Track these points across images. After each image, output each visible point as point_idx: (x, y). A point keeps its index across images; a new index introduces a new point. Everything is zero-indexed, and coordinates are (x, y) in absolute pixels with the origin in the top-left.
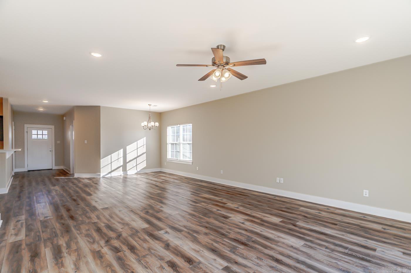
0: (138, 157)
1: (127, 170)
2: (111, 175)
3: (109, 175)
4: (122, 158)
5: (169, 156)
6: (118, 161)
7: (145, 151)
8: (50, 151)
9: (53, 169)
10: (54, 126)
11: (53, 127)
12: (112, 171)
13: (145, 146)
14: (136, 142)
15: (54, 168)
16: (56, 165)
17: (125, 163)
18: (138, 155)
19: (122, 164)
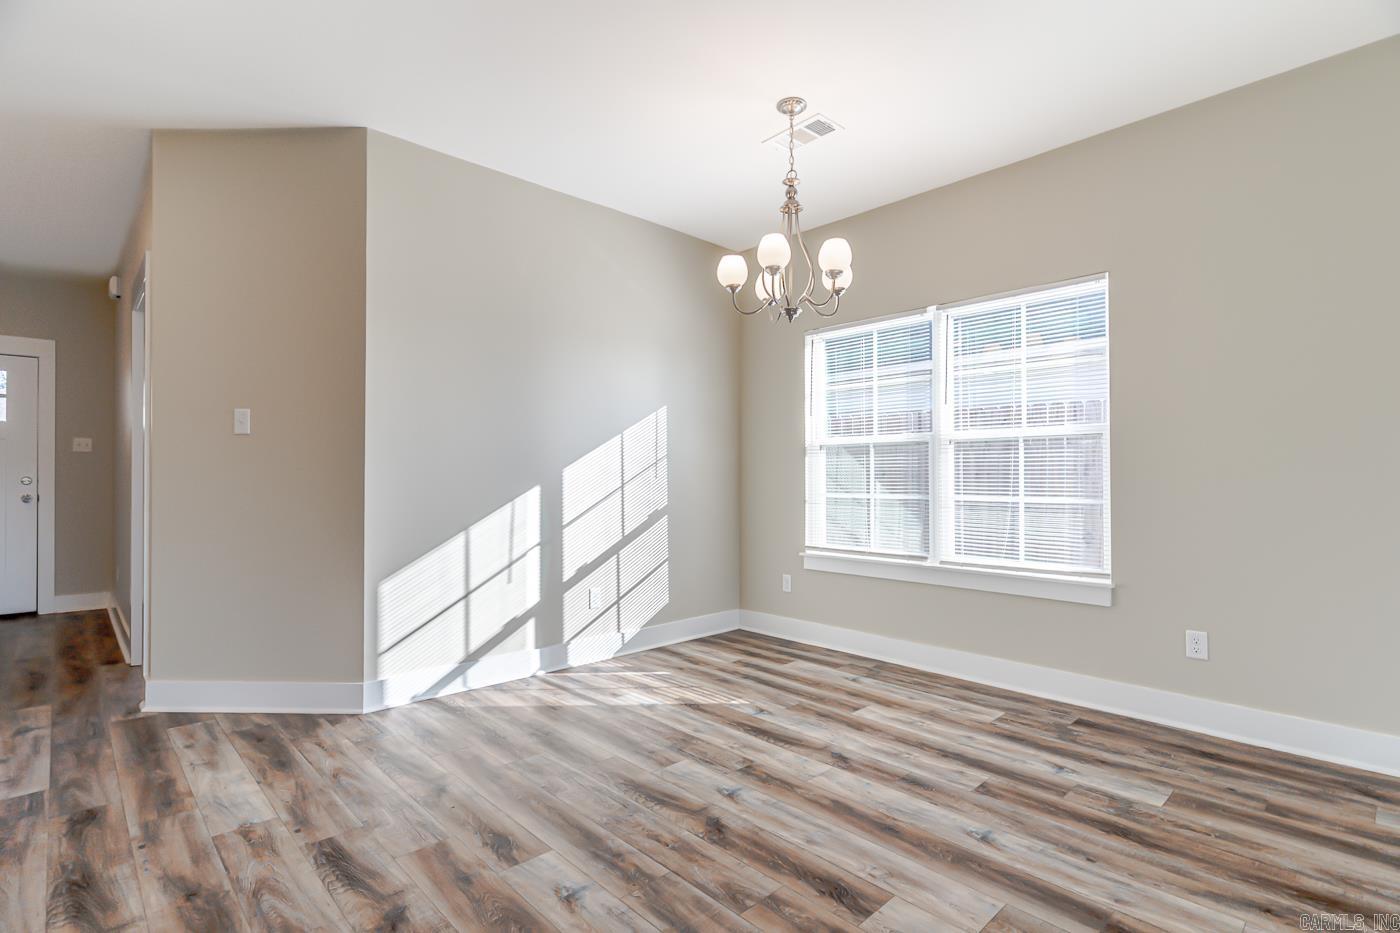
0: (626, 540)
1: (568, 632)
2: (465, 683)
3: (456, 687)
4: (537, 551)
5: (818, 532)
6: (509, 581)
7: (663, 502)
8: (26, 499)
9: (40, 613)
10: (52, 344)
11: (46, 349)
12: (471, 659)
13: (663, 465)
14: (617, 439)
15: (53, 604)
16: (60, 588)
17: (554, 587)
18: (627, 533)
19: (532, 597)
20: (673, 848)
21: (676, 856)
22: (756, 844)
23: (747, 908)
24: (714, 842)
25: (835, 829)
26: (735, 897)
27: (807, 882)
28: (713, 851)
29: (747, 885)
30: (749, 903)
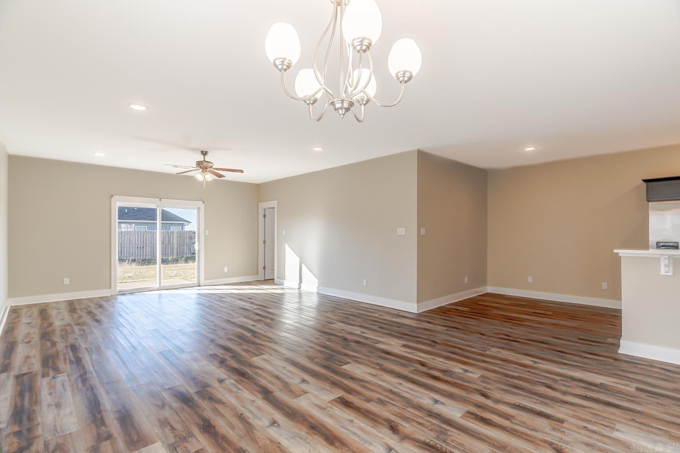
20: (410, 419)
21: (406, 415)
22: (375, 421)
23: (377, 399)
24: (393, 421)
25: (338, 427)
26: (381, 402)
27: (355, 406)
28: (392, 418)
29: (378, 406)
30: (377, 400)
